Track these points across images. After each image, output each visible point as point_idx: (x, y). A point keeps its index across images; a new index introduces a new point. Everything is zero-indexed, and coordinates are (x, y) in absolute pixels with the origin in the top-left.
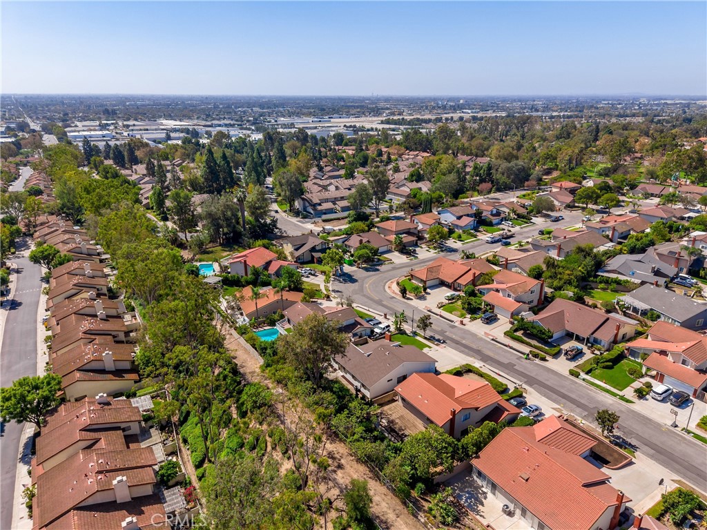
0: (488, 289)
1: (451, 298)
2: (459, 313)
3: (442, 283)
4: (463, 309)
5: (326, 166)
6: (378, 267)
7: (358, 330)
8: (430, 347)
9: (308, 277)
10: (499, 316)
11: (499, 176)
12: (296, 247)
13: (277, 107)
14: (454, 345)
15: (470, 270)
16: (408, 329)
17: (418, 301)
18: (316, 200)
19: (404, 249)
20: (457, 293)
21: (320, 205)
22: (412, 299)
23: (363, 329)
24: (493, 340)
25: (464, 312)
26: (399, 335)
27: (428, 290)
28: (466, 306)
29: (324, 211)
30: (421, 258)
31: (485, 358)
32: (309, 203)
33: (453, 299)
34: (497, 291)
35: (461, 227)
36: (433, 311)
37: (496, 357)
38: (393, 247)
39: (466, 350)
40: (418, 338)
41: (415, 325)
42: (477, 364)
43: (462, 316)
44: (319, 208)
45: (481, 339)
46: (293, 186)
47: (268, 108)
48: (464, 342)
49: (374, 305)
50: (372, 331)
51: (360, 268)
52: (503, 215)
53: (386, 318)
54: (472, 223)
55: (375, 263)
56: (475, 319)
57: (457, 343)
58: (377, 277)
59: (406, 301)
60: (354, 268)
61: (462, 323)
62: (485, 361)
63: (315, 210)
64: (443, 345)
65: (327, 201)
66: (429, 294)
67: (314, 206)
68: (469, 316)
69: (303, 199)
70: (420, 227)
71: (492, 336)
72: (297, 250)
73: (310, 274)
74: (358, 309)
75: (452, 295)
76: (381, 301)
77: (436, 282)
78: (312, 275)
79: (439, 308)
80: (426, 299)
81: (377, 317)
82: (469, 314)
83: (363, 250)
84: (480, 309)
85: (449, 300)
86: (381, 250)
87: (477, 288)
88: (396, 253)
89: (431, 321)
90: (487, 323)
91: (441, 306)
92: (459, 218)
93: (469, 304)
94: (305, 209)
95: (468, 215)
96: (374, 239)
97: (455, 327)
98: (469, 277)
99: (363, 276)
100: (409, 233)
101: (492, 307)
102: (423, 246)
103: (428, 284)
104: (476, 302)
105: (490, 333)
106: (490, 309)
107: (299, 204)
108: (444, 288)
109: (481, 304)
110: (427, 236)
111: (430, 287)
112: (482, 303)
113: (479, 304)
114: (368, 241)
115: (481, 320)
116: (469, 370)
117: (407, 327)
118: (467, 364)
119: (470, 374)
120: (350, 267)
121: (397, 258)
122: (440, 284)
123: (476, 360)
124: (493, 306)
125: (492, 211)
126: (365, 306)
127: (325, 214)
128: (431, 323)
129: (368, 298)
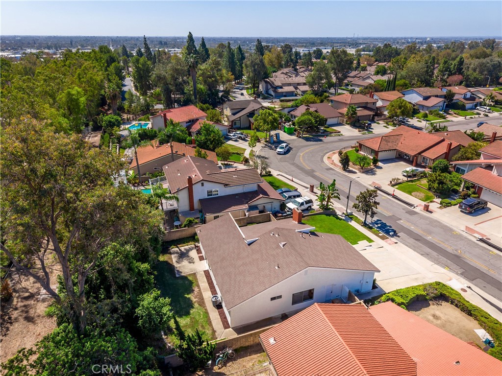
0: (471, 164)
1: (411, 176)
2: (422, 195)
3: (401, 157)
4: (429, 189)
5: (300, 68)
6: (321, 138)
7: (260, 201)
8: (370, 240)
9: (236, 141)
10: (489, 205)
11: (470, 72)
12: (234, 111)
13: (279, 42)
14: (412, 241)
15: (443, 140)
16: (340, 209)
17: (364, 175)
18: (278, 83)
19: (356, 122)
20: (420, 169)
21: (281, 88)
22: (355, 173)
23: (268, 201)
24: (481, 240)
25: (431, 194)
26: (324, 216)
27: (380, 164)
28: (436, 185)
29: (284, 94)
30: (376, 133)
31: (470, 273)
32: (271, 85)
33: (415, 176)
34: (489, 167)
35: (428, 107)
36: (382, 188)
37: (493, 273)
38: (345, 120)
39: (435, 254)
40: (353, 223)
41: (351, 204)
42: (456, 283)
43: (427, 199)
44: (280, 90)
45: (460, 237)
46: (256, 67)
47: (273, 43)
48: (429, 238)
49: (302, 176)
50: (283, 206)
51: (300, 137)
52: (477, 100)
53: (312, 191)
54: (441, 104)
55: (320, 134)
56: (448, 205)
57: (418, 238)
58: (317, 147)
59: (347, 174)
60: (294, 137)
61: (427, 208)
62: (471, 279)
63: (275, 91)
64: (394, 240)
65: (289, 85)
66: (381, 168)
67: (275, 88)
68: (439, 200)
69: (266, 82)
70: (379, 104)
71: (478, 233)
72: (234, 114)
73: (240, 138)
74: (280, 178)
75: (413, 171)
76: (313, 171)
77: (393, 155)
78: (242, 139)
79: (393, 186)
80: (374, 174)
81: (301, 190)
82: (439, 197)
83: (306, 117)
84: (456, 192)
85: (409, 177)
86: (329, 121)
87: (454, 163)
88: (348, 127)
89: (377, 199)
90: (470, 213)
91: (395, 183)
92: (426, 98)
93: (441, 183)
94: (267, 91)
95: (437, 96)
96: (324, 110)
97: (416, 213)
98: (442, 149)
99: (301, 144)
100: (365, 107)
101: (478, 190)
102: (381, 122)
103: (381, 155)
104: (451, 181)
105: (477, 228)
106: (474, 193)
107: (263, 88)
108: (402, 163)
109: (459, 185)
110: (386, 113)
111: (382, 161)
112: (461, 183)
113: (456, 184)
114: (316, 111)
115: (460, 207)
116: (441, 295)
117: (338, 207)
118: (438, 284)
119: (444, 303)
120: (290, 136)
121: (348, 131)
122: (396, 158)
123: (452, 275)
124: (480, 189)
125: (465, 95)
126: (290, 175)
127: (285, 96)
128: (376, 203)
129: (298, 167)
